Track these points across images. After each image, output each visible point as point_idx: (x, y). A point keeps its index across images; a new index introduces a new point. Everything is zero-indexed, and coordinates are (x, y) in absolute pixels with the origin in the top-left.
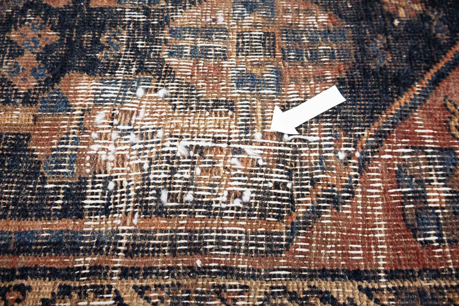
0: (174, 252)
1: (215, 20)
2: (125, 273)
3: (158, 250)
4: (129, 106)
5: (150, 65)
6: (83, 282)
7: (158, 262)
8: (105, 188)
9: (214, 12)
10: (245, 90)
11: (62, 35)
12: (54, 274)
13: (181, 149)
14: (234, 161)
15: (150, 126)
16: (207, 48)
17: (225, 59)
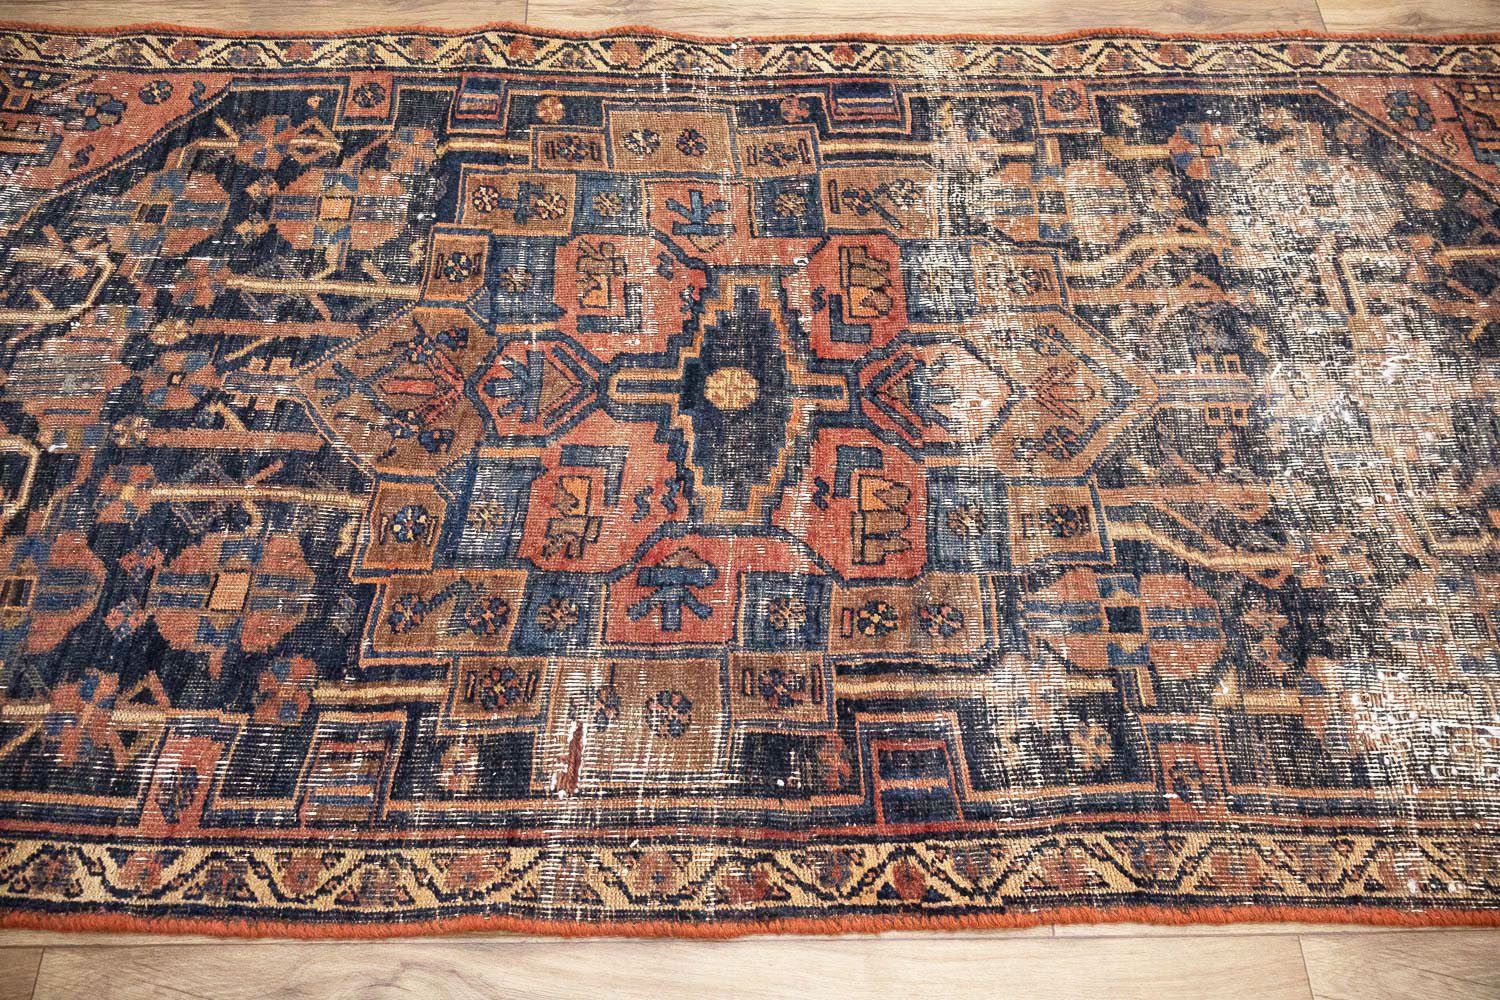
0: (1454, 817)
1: (1424, 601)
2: (1421, 833)
3: (1441, 816)
4: (1375, 689)
5: (1380, 648)
6: (1392, 838)
7: (1446, 824)
8: (1381, 762)
9: (1420, 592)
10: (1472, 673)
11: (1290, 618)
12: (1367, 832)
13: (1435, 728)
14: (1482, 740)
15: (1400, 708)
16: (1424, 632)
17: (1444, 642)
